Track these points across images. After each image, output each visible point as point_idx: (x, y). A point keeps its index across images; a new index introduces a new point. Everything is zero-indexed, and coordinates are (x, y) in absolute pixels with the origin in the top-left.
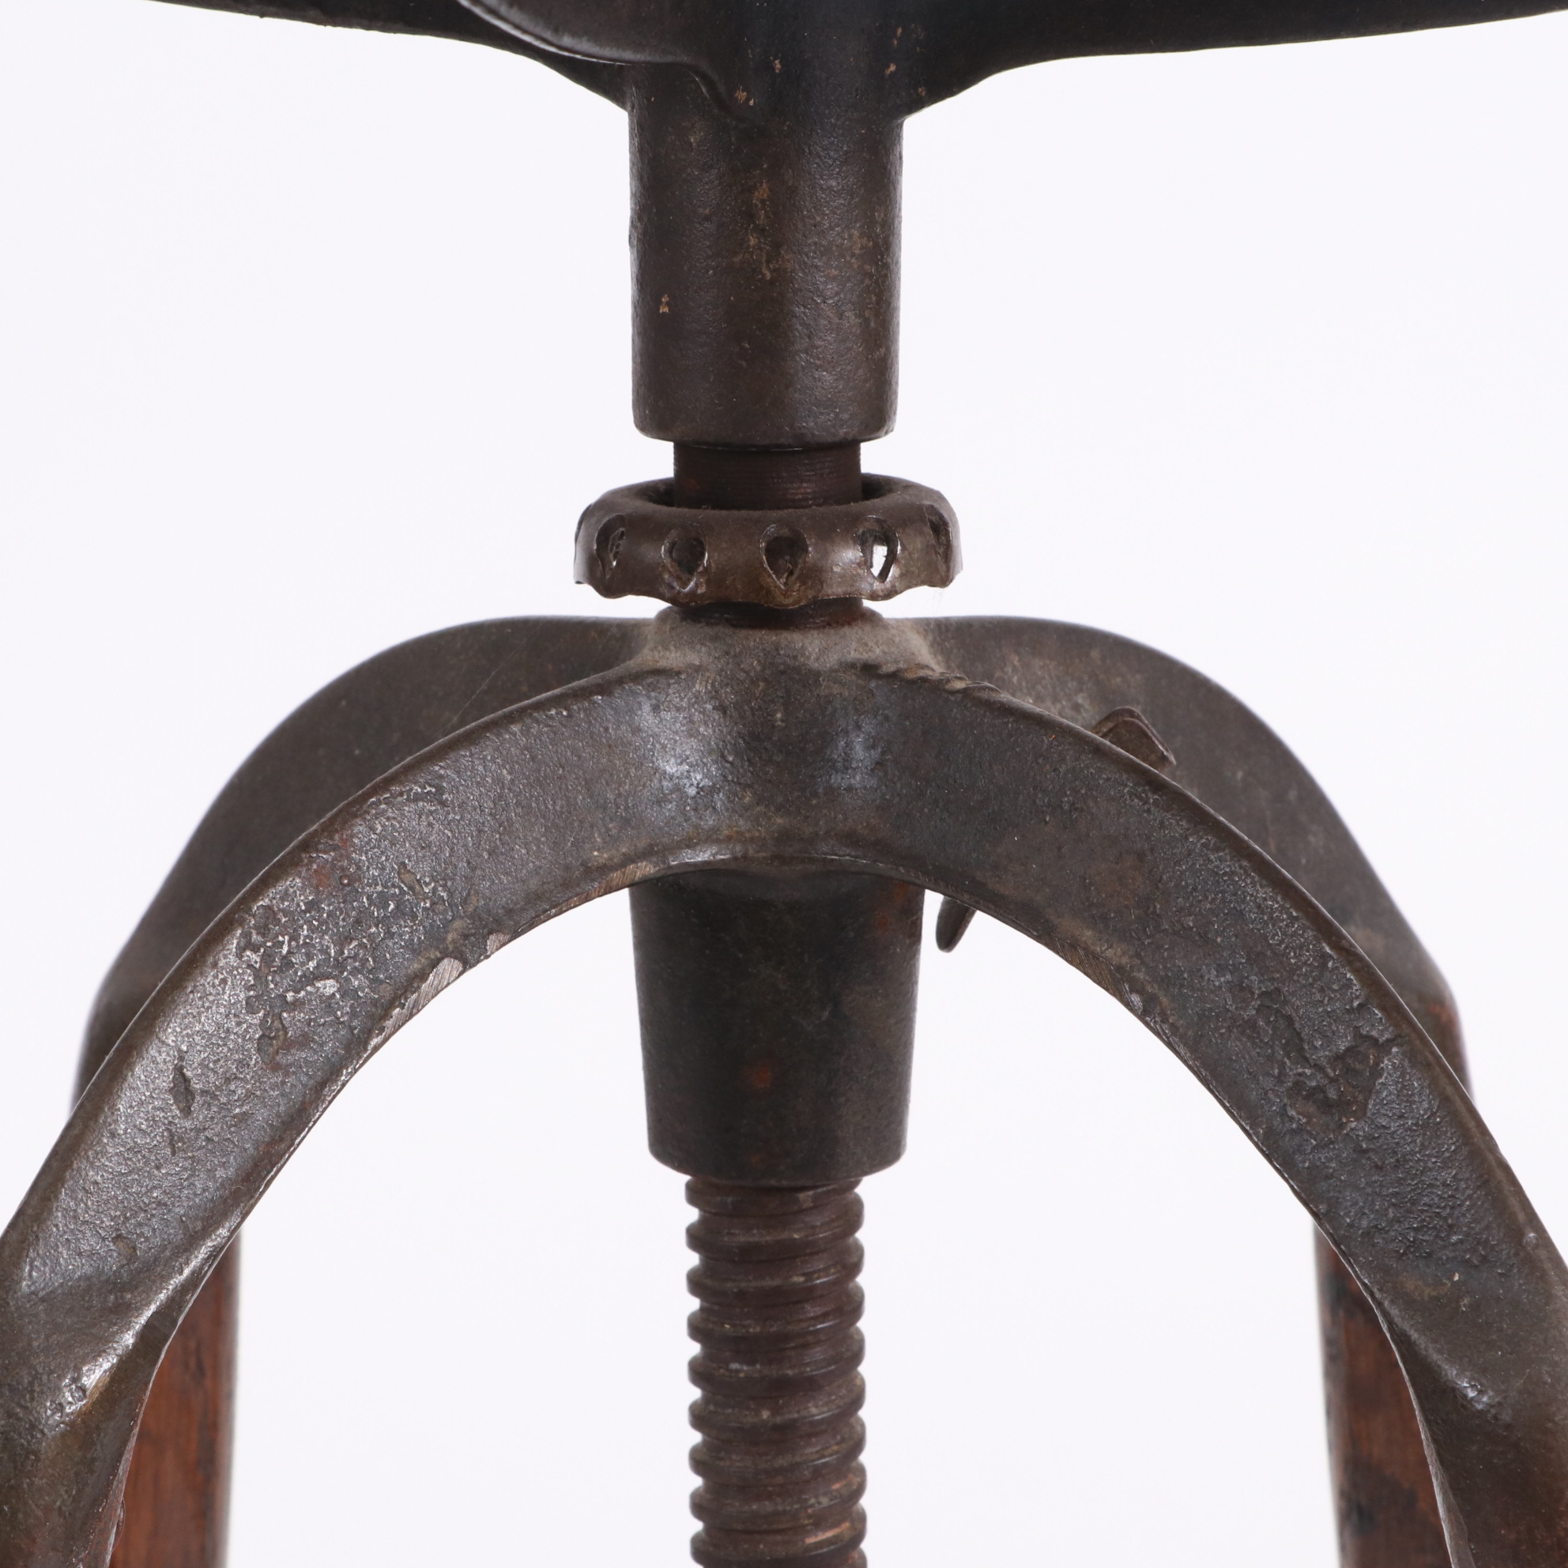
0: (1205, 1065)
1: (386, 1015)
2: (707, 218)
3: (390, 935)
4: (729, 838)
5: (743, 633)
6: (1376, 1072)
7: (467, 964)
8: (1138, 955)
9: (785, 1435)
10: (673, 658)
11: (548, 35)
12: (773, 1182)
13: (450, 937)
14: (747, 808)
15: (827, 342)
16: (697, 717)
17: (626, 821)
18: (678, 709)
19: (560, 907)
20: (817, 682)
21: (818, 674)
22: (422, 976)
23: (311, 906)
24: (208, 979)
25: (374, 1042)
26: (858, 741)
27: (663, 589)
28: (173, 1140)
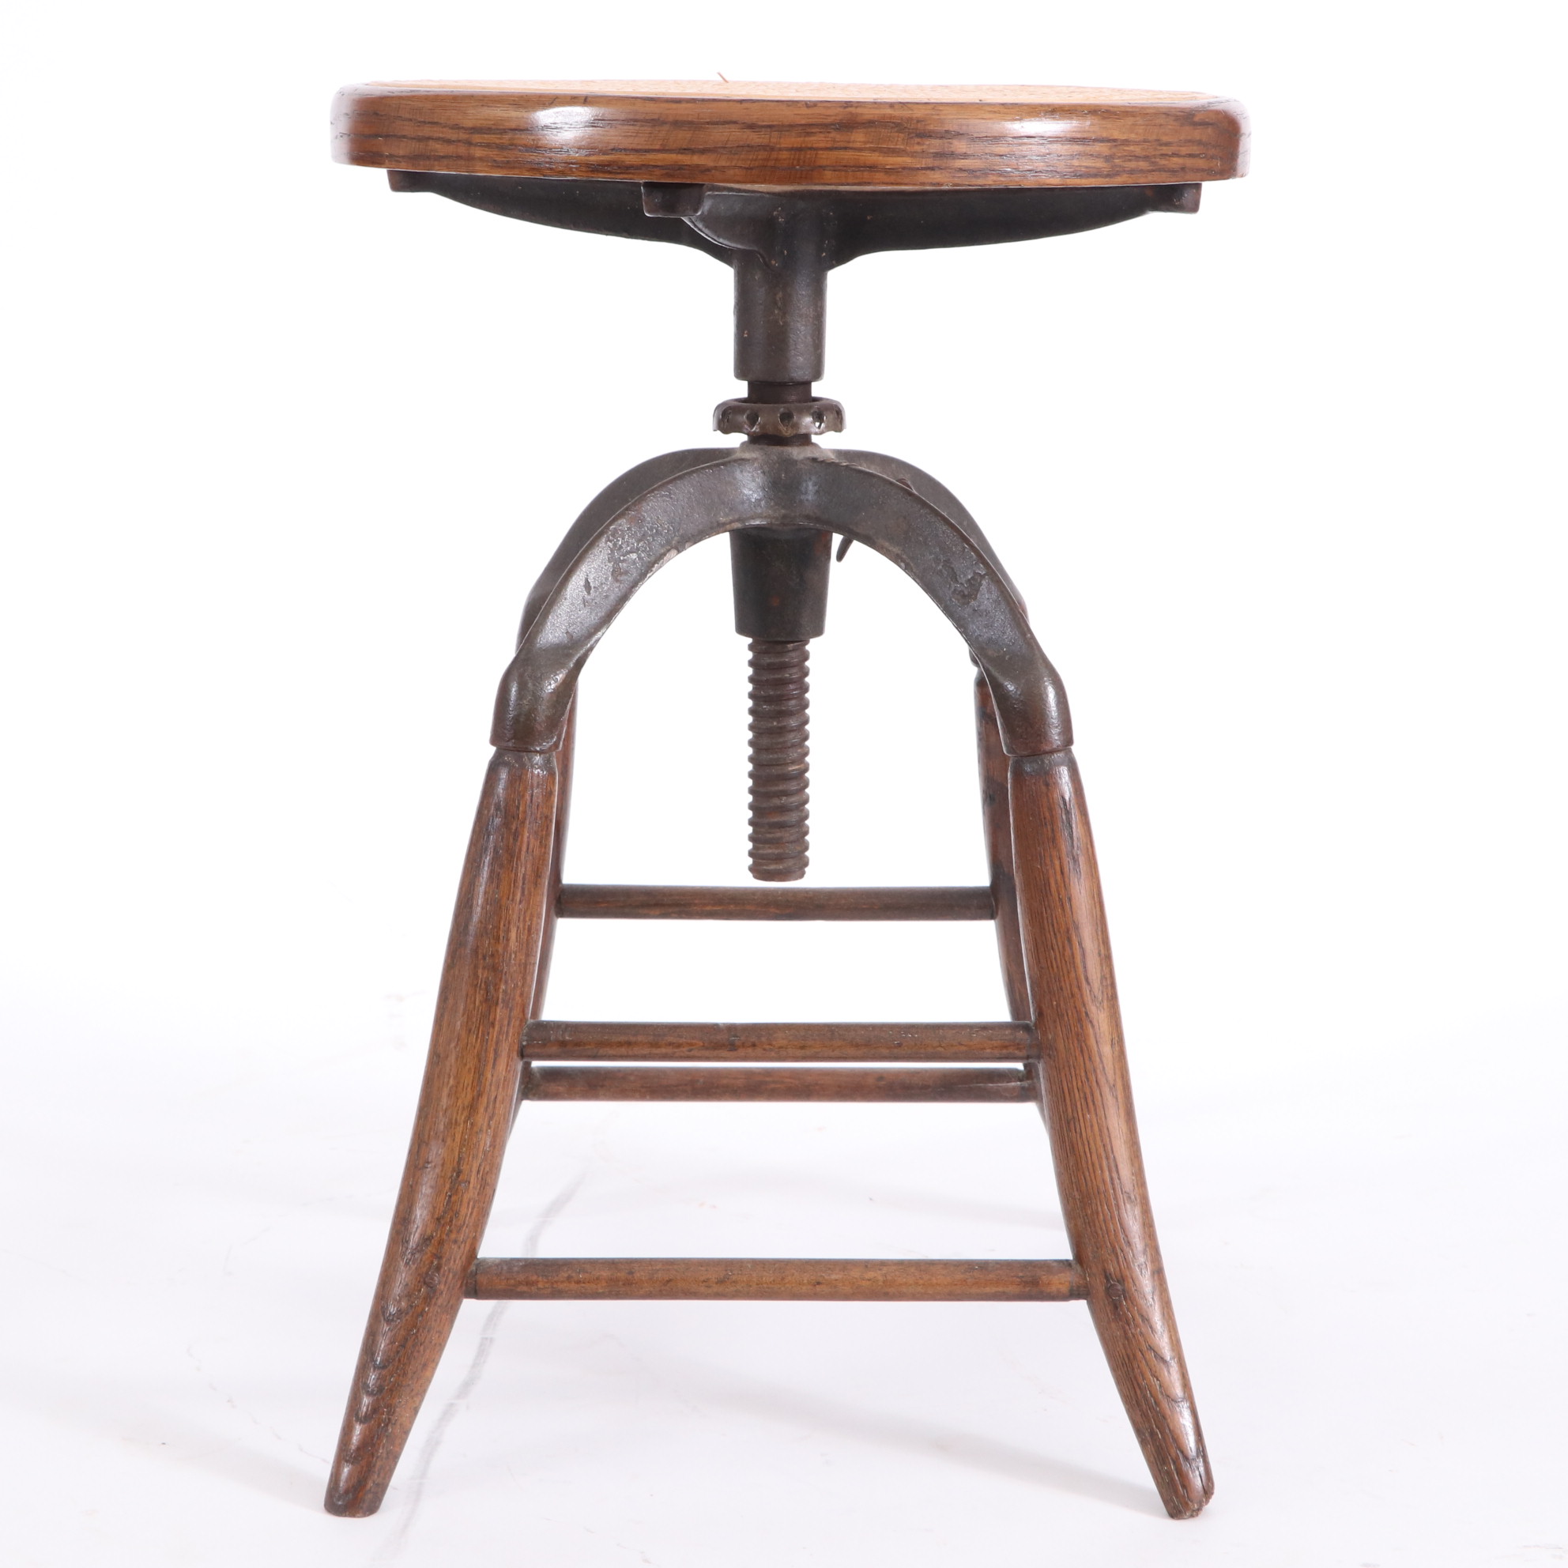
0: (925, 585)
1: (653, 566)
2: (761, 304)
3: (654, 540)
4: (766, 517)
5: (771, 447)
6: (980, 585)
7: (679, 552)
8: (903, 550)
9: (782, 731)
10: (747, 455)
11: (715, 238)
12: (779, 639)
13: (674, 542)
14: (772, 507)
15: (801, 347)
16: (755, 475)
17: (731, 509)
18: (749, 472)
19: (710, 535)
20: (797, 464)
21: (796, 461)
22: (664, 554)
23: (629, 529)
24: (596, 551)
25: (648, 576)
26: (810, 484)
27: (745, 430)
28: (584, 602)
